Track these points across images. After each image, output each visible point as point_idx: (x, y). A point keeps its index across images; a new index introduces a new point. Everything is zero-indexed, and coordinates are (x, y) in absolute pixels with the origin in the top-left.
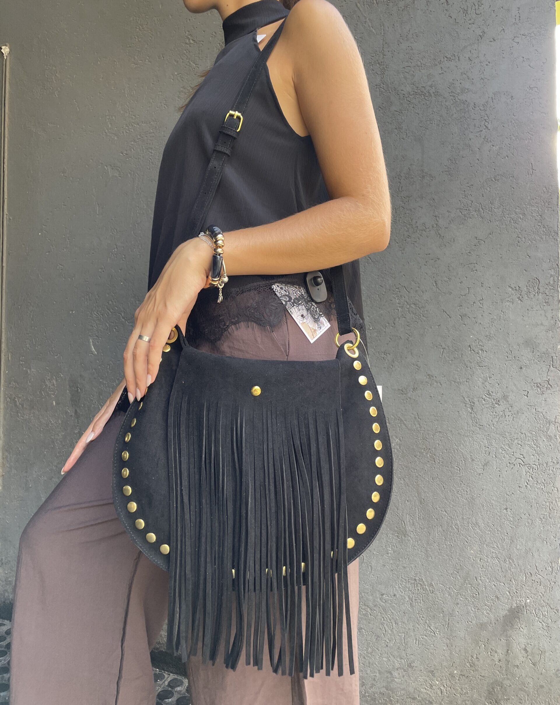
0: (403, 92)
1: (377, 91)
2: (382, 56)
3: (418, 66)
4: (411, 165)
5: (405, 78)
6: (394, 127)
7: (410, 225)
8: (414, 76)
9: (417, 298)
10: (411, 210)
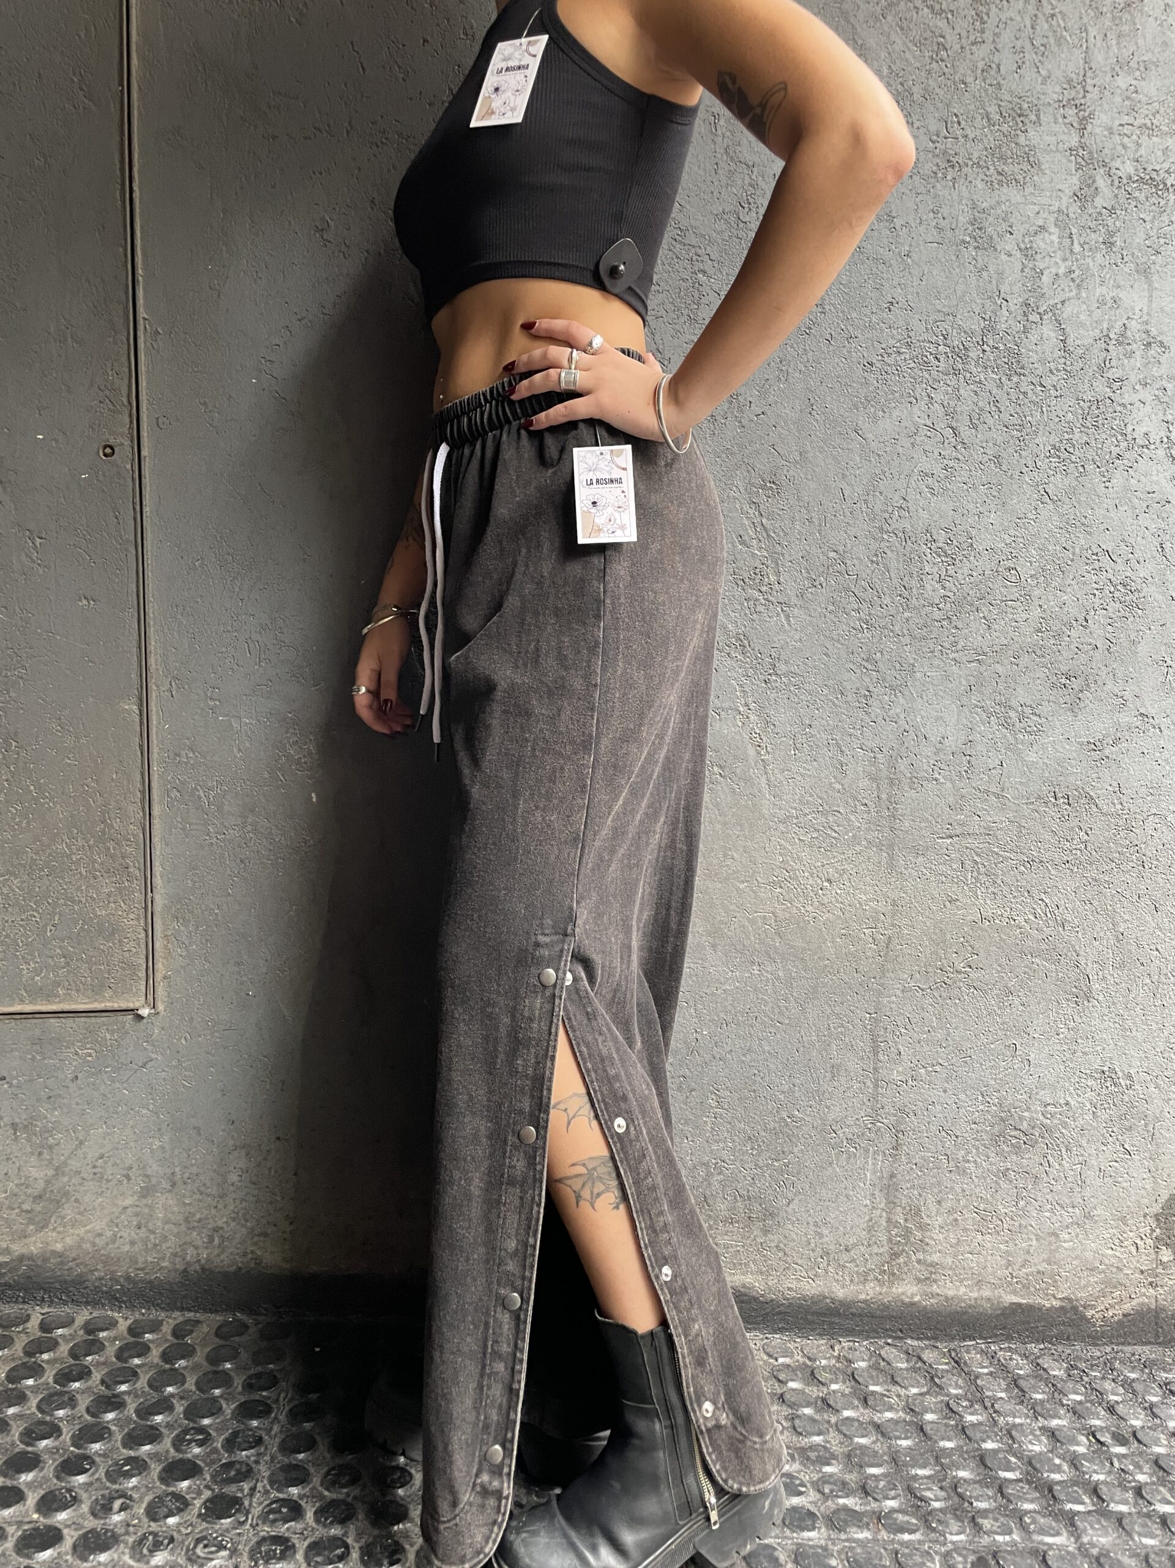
0: (1120, 174)
1: (1071, 161)
2: (1082, 91)
3: (1148, 128)
4: (1128, 318)
5: (1124, 147)
6: (1101, 240)
7: (1122, 434)
8: (1139, 145)
9: (1128, 574)
10: (1124, 405)
